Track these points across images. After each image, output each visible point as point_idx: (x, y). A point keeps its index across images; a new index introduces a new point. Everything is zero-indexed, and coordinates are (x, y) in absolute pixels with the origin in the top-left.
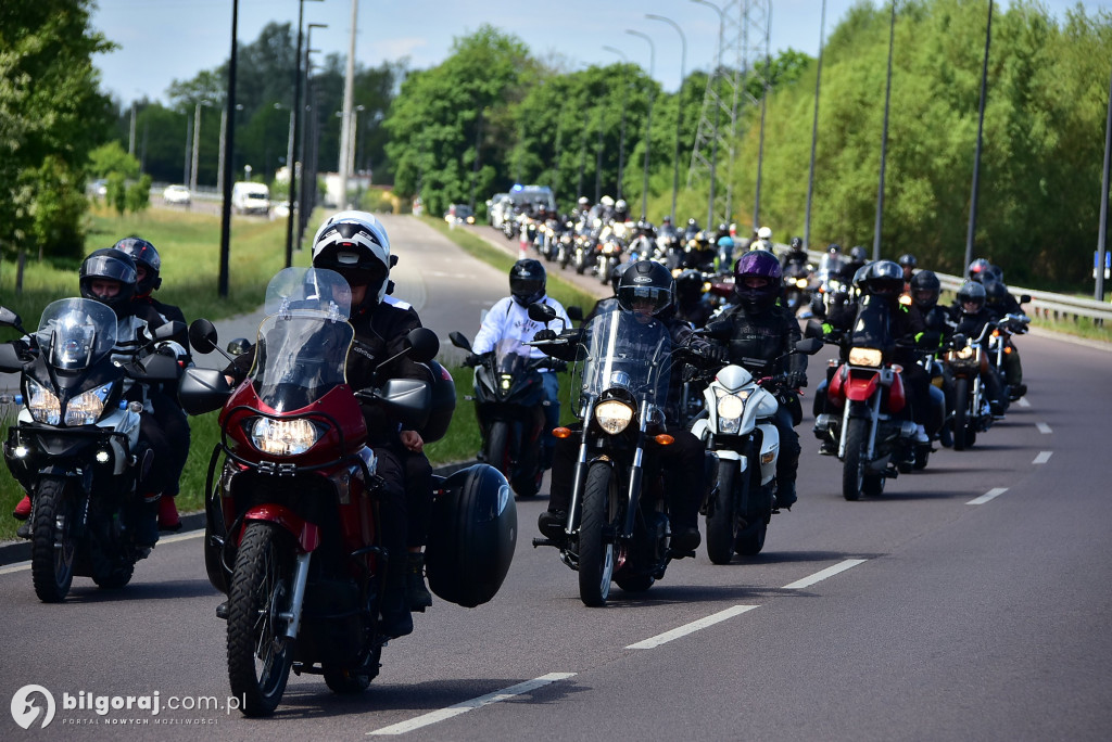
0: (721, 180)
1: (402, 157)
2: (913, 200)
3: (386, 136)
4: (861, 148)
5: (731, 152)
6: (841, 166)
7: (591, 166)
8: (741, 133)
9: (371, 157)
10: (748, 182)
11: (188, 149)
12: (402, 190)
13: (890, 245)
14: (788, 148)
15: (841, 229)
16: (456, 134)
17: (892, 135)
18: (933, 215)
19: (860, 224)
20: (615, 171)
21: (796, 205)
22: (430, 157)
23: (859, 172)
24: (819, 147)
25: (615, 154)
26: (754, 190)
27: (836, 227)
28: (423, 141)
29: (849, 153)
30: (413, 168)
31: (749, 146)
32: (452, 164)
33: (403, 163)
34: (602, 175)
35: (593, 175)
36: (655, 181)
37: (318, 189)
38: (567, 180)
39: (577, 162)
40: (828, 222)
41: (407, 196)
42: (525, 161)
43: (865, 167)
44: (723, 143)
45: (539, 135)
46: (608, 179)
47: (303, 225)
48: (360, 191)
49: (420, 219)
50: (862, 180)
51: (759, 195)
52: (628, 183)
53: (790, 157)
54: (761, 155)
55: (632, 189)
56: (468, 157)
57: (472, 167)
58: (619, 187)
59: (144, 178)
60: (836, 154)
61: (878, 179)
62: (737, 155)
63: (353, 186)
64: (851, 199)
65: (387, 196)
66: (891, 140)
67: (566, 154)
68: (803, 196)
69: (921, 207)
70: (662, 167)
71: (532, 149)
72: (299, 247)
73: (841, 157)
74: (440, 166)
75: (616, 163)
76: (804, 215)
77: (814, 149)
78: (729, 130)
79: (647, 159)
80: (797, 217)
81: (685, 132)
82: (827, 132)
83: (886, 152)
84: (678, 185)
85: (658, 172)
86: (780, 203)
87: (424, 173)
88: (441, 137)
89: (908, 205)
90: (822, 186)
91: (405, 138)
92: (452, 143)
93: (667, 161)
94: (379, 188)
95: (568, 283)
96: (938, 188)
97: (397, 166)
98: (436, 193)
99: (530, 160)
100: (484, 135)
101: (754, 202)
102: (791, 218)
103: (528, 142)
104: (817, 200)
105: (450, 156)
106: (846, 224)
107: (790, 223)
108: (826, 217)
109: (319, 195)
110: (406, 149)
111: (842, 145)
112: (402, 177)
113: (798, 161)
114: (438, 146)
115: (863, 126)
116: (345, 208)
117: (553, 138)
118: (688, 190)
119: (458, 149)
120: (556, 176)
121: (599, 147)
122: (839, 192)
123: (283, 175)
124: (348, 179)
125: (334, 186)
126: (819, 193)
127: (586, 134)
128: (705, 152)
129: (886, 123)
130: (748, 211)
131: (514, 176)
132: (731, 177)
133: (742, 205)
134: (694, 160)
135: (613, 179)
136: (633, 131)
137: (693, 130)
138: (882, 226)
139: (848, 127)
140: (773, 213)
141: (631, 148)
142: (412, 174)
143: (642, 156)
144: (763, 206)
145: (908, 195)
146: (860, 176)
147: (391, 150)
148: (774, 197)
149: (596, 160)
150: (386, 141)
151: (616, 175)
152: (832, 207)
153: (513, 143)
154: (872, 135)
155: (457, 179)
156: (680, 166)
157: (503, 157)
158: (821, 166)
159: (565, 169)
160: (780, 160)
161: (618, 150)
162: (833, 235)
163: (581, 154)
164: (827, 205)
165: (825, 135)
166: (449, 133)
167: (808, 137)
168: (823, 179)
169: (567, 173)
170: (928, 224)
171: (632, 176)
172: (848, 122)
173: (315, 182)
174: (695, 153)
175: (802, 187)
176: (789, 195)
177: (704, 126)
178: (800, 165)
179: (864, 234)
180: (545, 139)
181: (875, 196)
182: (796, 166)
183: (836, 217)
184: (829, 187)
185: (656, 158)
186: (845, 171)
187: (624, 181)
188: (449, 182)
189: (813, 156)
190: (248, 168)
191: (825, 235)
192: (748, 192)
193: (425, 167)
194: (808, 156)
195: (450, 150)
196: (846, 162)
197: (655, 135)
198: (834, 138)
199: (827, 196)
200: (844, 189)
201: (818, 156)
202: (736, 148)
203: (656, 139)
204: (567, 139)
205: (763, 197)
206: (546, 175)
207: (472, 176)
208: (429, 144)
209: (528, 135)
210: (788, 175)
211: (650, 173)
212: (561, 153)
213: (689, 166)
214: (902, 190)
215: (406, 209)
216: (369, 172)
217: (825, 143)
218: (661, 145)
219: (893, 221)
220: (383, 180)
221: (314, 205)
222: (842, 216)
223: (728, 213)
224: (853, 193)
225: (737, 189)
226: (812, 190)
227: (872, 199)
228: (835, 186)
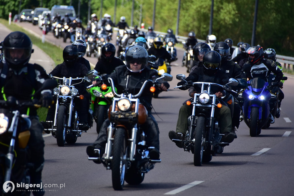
0: (137, 3)
2: (228, 13)
10: (150, 4)
15: (193, 26)
18: (237, 20)
19: (202, 24)
21: (172, 14)
26: (153, 7)
27: (191, 25)
36: (106, 2)
40: (187, 23)
50: (203, 4)
51: (155, 9)
55: (95, 7)
58: (89, 5)
61: (211, 3)
64: (198, 12)
68: (176, 10)
69: (232, 16)
76: (176, 19)
80: (173, 20)
84: (117, 4)
86: (165, 13)
89: (225, 15)
90: (185, 6)
96: (239, 7)
98: (2, 7)
101: (153, 13)
102: (170, 20)
104: (182, 12)
106: (196, 24)
107: (170, 23)
108: (186, 20)
118: (122, 7)
122: (193, 8)
126: (184, 9)
130: (150, 17)
132: (142, 1)
133: (147, 14)
135: (86, 1)
138: (212, 24)
140: (162, 18)
144: (157, 15)
145: (225, 11)
148: (162, 11)
152: (189, 16)
162: (190, 29)
164: (187, 15)
168: (185, 2)
170: (235, 24)
175: (176, 6)
176: (169, 10)
179: (204, 28)
181: (209, 10)
183: (191, 20)
184: (188, 6)
187: (91, 2)
191: (186, 29)
192: (150, 8)
199: (187, 10)
200: (195, 7)
205: (157, 11)
214: (222, 8)
219: (218, 23)
222: (194, 20)
223: (140, 18)
224: (199, 9)
225: (145, 7)
226: (180, 8)
227: (208, 12)
228: (191, 6)
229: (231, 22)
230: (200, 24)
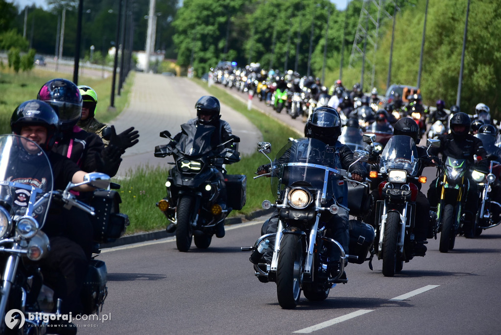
0: (369, 62)
1: (183, 43)
2: (483, 77)
3: (174, 31)
4: (452, 46)
5: (375, 45)
6: (439, 55)
7: (293, 52)
8: (381, 35)
9: (164, 43)
10: (385, 64)
11: (58, 36)
12: (182, 62)
13: (467, 104)
14: (409, 44)
15: (438, 92)
16: (214, 31)
17: (470, 38)
18: (494, 86)
19: (450, 90)
20: (306, 55)
21: (412, 78)
22: (199, 44)
23: (450, 60)
24: (426, 44)
25: (307, 45)
26: (388, 69)
28: (195, 34)
29: (444, 48)
30: (189, 50)
31: (386, 42)
32: (212, 48)
33: (183, 46)
34: (299, 57)
35: (294, 57)
36: (330, 62)
37: (132, 61)
38: (278, 59)
39: (285, 49)
40: (430, 88)
41: (185, 66)
42: (255, 49)
43: (454, 57)
44: (370, 40)
45: (264, 32)
46: (302, 60)
47: (122, 81)
48: (157, 63)
49: (191, 79)
50: (451, 65)
51: (390, 71)
52: (315, 62)
53: (409, 49)
54: (392, 48)
55: (317, 66)
56: (221, 45)
57: (223, 50)
58: (309, 65)
59: (31, 51)
60: (437, 48)
61: (461, 65)
62: (378, 48)
63: (153, 59)
64: (444, 75)
65: (173, 65)
66: (470, 41)
67: (279, 45)
68: (417, 72)
69: (488, 82)
70: (335, 54)
71: (259, 41)
72: (119, 94)
73: (439, 50)
74: (204, 49)
75: (307, 51)
77: (423, 45)
78: (375, 33)
79: (325, 49)
81: (349, 34)
82: (431, 35)
83: (466, 48)
84: (343, 65)
85: (332, 57)
87: (195, 52)
88: (206, 32)
89: (479, 80)
90: (428, 68)
91: (184, 32)
92: (212, 36)
93: (337, 49)
94: (168, 61)
95: (276, 120)
96: (497, 71)
97: (179, 48)
98: (202, 65)
99: (258, 48)
100: (231, 31)
101: (387, 76)
103: (257, 37)
104: (425, 75)
105: (210, 44)
106: (441, 90)
108: (429, 85)
109: (132, 64)
110: (185, 38)
111: (440, 43)
112: (182, 55)
113: (414, 52)
114: (204, 38)
115: (453, 32)
116: (148, 72)
117: (271, 35)
118: (350, 67)
119: (216, 40)
120: (272, 57)
121: (298, 41)
122: (438, 71)
123: (112, 52)
124: (151, 55)
125: (142, 59)
126: (426, 71)
127: (290, 33)
128: (360, 45)
129: (467, 31)
130: (384, 81)
131: (248, 56)
132: (374, 60)
133: (381, 77)
134: (354, 50)
135: (306, 60)
136: (317, 31)
137: (353, 32)
138: (462, 91)
139: (444, 33)
141: (316, 41)
142: (188, 53)
143: (323, 47)
144: (392, 78)
145: (480, 74)
146: (450, 62)
147: (176, 39)
148: (399, 73)
149: (296, 48)
150: (174, 34)
151: (307, 58)
152: (433, 80)
153: (247, 37)
154: (458, 38)
155: (214, 57)
156: (346, 53)
157: (242, 45)
158: (428, 55)
159: (278, 53)
160: (403, 52)
161: (308, 42)
162: (433, 96)
163: (287, 44)
164: (430, 79)
165: (430, 37)
166: (211, 30)
167: (420, 39)
168: (429, 63)
169: (279, 55)
170: (491, 91)
171: (317, 59)
172: (444, 30)
173: (130, 57)
174: (355, 45)
175: (416, 67)
176: (408, 72)
177: (360, 30)
178: (415, 54)
179: (452, 96)
180: (267, 35)
181: (458, 73)
182: (413, 55)
183: (435, 85)
184: (432, 67)
185: (331, 48)
186: (442, 59)
187: (312, 61)
188: (209, 59)
189: (423, 50)
190: (92, 48)
191: (429, 96)
192: (384, 70)
193: (196, 49)
194: (420, 49)
195: (211, 40)
196: (442, 54)
197: (332, 34)
198: (436, 39)
199: (430, 73)
200: (440, 69)
201: (426, 49)
202: (378, 43)
203: (331, 37)
204: (280, 35)
205: (393, 74)
206: (267, 56)
207: (223, 56)
208: (198, 36)
209: (256, 32)
210: (408, 60)
211: (328, 57)
212: (275, 44)
213: (351, 53)
214: (476, 71)
215: (184, 74)
216: (164, 52)
217: (430, 42)
218: (335, 41)
219: (471, 89)
220: (171, 57)
221: (129, 70)
222: (439, 85)
223: (372, 82)
224: (446, 71)
225: (378, 68)
226: (421, 69)
227: (457, 75)
228: (436, 67)
229: (486, 89)
230: (446, 90)
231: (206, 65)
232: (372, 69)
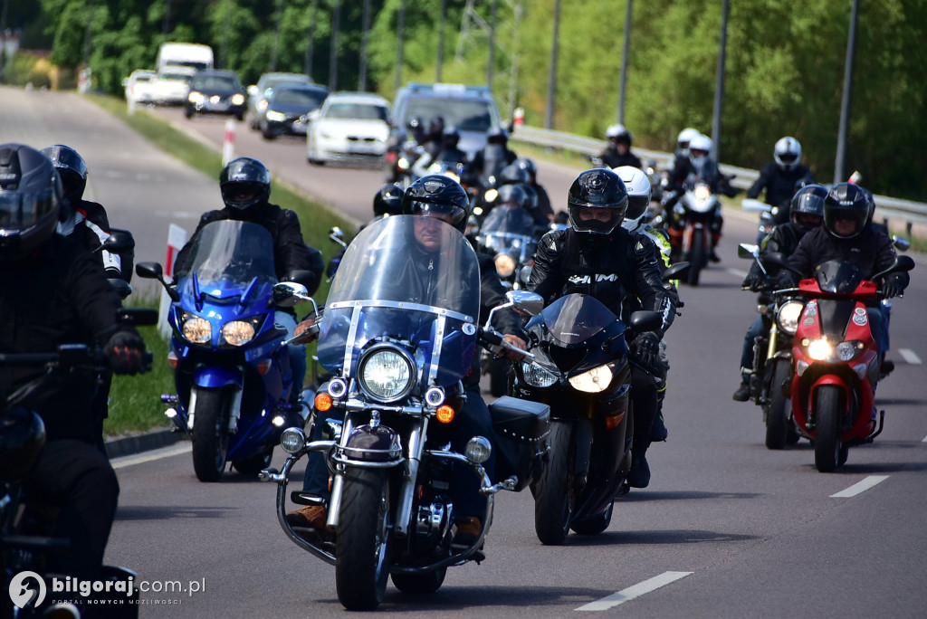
0: (503, 49)
1: (63, 11)
2: (768, 78)
4: (694, 5)
5: (518, 9)
6: (666, 31)
7: (323, 27)
10: (540, 52)
12: (62, 57)
13: (734, 140)
14: (594, 7)
15: (667, 116)
19: (693, 111)
20: (356, 34)
21: (604, 83)
22: (103, 12)
23: (690, 39)
24: (637, 6)
25: (358, 11)
26: (548, 62)
27: (660, 115)
29: (677, 13)
30: (78, 27)
31: (542, 3)
32: (133, 23)
33: (64, 20)
34: (339, 40)
35: (327, 40)
36: (412, 49)
38: (290, 45)
39: (305, 22)
40: (649, 108)
41: (70, 66)
42: (234, 20)
43: (699, 33)
46: (347, 46)
48: (4, 59)
50: (694, 50)
51: (555, 68)
52: (376, 52)
53: (597, 18)
54: (557, 15)
55: (379, 60)
56: (155, 13)
57: (159, 27)
58: (364, 57)
60: (660, 14)
61: (718, 50)
62: (524, 16)
64: (680, 76)
65: (42, 65)
67: (290, 12)
68: (616, 70)
69: (781, 89)
70: (422, 30)
73: (666, 19)
74: (116, 25)
75: (358, 24)
76: (615, 98)
77: (630, 6)
79: (401, 19)
80: (606, 100)
83: (727, 10)
84: (444, 55)
85: (415, 36)
86: (583, 82)
87: (94, 34)
89: (761, 84)
90: (641, 58)
93: (428, 21)
94: (30, 54)
96: (802, 60)
97: (56, 24)
98: (111, 62)
99: (241, 18)
101: (548, 80)
102: (599, 102)
104: (634, 77)
105: (130, 12)
106: (674, 110)
107: (598, 109)
108: (646, 101)
112: (63, 40)
113: (608, 24)
118: (458, 61)
120: (276, 41)
122: (664, 66)
126: (638, 68)
128: (481, 10)
130: (540, 91)
132: (516, 44)
133: (531, 83)
134: (466, 20)
135: (355, 46)
138: (722, 113)
140: (574, 95)
142: (77, 36)
143: (395, 14)
144: (561, 86)
145: (762, 70)
146: (691, 45)
148: (576, 73)
149: (330, 19)
151: (359, 40)
152: (653, 88)
155: (139, 42)
156: (447, 29)
157: (203, 14)
159: (289, 31)
160: (585, 22)
162: (655, 126)
163: (310, 10)
164: (647, 83)
168: (643, 48)
169: (291, 36)
171: (380, 42)
174: (468, 10)
175: (615, 59)
176: (597, 70)
178: (611, 29)
181: (713, 70)
182: (606, 30)
184: (651, 58)
185: (414, 17)
186: (672, 38)
187: (370, 48)
188: (128, 48)
189: (630, 17)
191: (645, 125)
192: (540, 65)
193: (96, 26)
194: (622, 16)
195: (131, 4)
196: (672, 26)
199: (647, 70)
200: (670, 62)
201: (636, 17)
202: (524, 5)
205: (561, 73)
206: (263, 39)
210: (595, 42)
211: (406, 38)
212: (282, 9)
213: (459, 29)
214: (752, 63)
215: (69, 84)
216: (17, 33)
219: (740, 107)
220: (36, 44)
222: (669, 100)
223: (511, 94)
224: (682, 67)
225: (525, 60)
226: (627, 64)
227: (709, 76)
228: (658, 58)
229: (777, 105)
230: (684, 112)
231: (121, 64)
232: (510, 64)
